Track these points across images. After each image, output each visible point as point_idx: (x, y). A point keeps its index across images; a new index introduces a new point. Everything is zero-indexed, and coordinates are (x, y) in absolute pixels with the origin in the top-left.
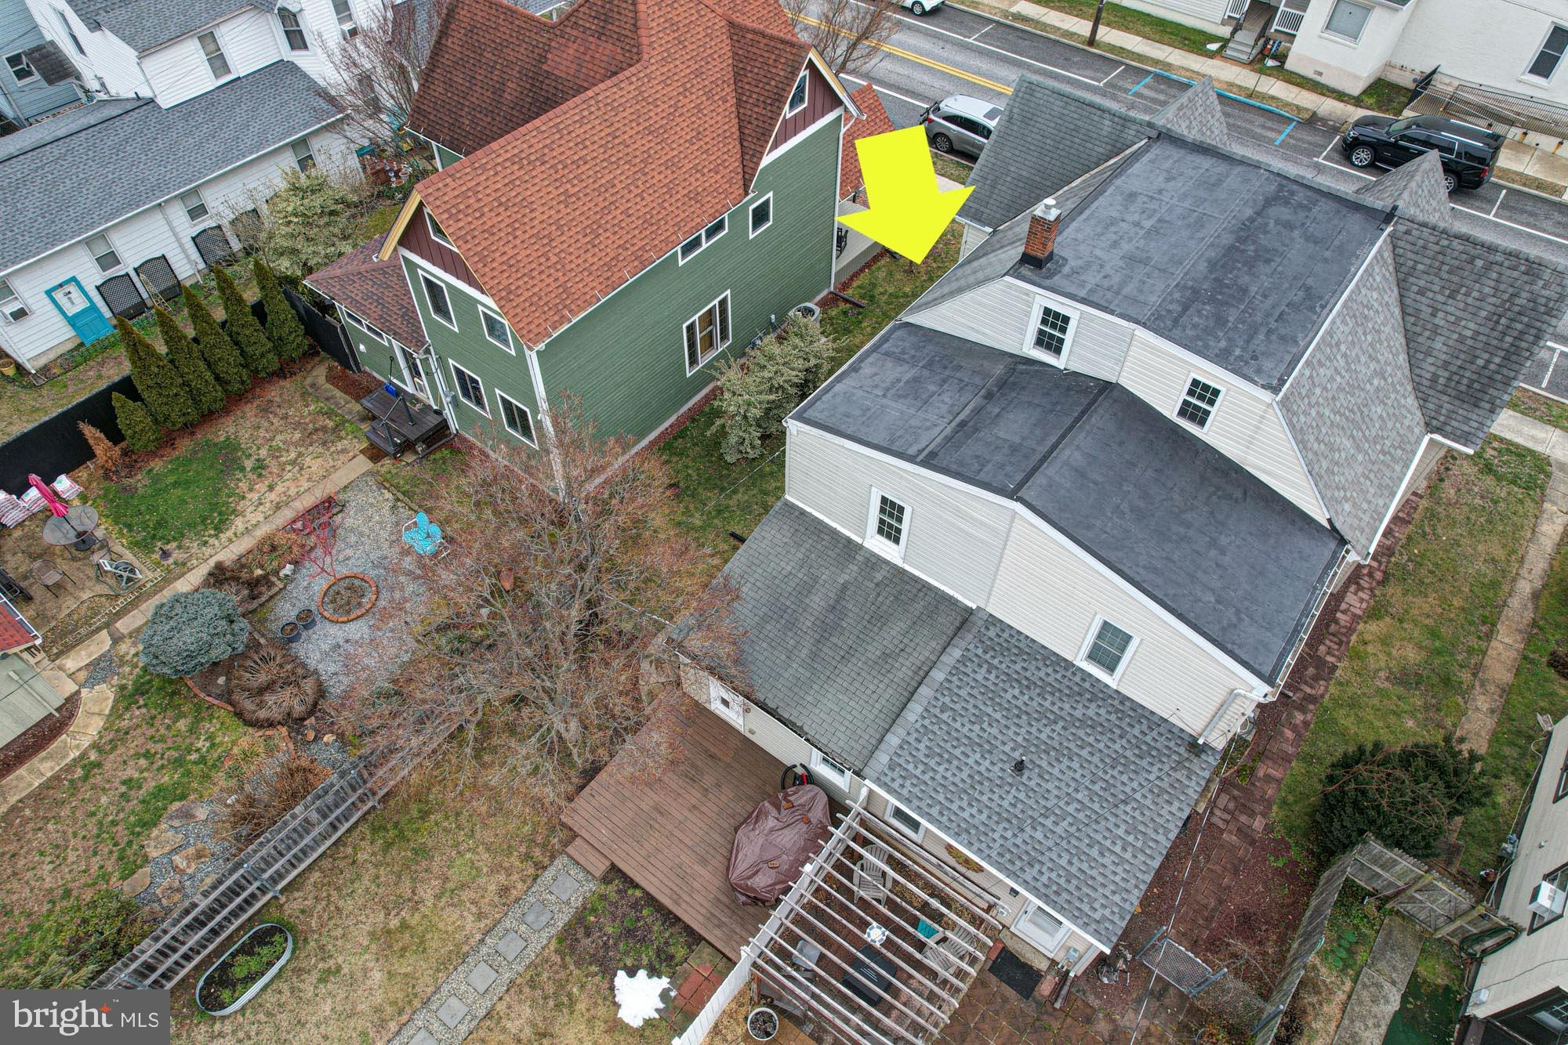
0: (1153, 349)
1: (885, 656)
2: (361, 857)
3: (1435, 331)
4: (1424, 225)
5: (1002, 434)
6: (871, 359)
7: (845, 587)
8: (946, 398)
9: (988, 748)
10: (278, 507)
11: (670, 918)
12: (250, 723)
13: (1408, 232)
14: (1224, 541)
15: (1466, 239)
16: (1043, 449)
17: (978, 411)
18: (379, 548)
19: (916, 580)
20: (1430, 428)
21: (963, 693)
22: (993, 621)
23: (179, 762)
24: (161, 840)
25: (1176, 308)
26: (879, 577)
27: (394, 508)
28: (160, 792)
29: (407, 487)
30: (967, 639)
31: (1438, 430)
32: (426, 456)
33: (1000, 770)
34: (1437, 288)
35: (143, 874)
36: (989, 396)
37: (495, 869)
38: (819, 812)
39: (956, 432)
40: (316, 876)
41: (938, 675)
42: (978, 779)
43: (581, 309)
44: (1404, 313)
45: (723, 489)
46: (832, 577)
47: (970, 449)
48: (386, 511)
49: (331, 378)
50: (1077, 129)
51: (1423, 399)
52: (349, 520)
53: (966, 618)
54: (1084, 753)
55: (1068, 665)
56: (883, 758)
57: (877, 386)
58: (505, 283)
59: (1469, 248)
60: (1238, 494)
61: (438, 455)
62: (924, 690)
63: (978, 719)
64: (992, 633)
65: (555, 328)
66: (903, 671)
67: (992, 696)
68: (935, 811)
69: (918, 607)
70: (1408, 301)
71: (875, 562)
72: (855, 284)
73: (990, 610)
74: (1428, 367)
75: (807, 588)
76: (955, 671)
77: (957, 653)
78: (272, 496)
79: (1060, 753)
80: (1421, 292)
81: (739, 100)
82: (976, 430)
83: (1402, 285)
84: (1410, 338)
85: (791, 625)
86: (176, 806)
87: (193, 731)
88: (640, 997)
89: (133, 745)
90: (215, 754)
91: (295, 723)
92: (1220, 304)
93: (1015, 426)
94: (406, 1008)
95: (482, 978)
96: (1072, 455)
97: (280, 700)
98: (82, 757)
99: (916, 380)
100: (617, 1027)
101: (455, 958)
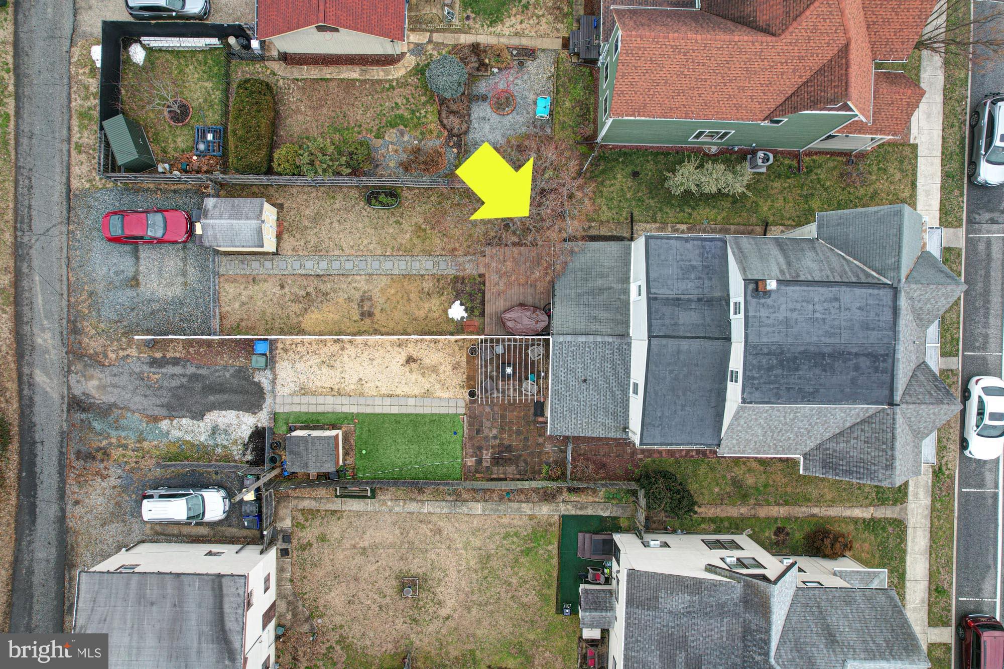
0: (741, 353)
1: (595, 318)
2: (432, 198)
3: (847, 442)
4: (894, 419)
5: (681, 316)
6: (696, 243)
7: (610, 288)
8: (690, 284)
9: (585, 368)
10: (517, 34)
11: (483, 303)
12: (441, 119)
13: (888, 414)
14: (687, 408)
15: (894, 438)
16: (681, 334)
17: (689, 300)
18: (530, 91)
19: (629, 310)
20: (804, 455)
21: (599, 350)
22: (629, 345)
23: (413, 112)
24: (391, 135)
25: (766, 350)
26: (622, 297)
27: (549, 78)
28: (401, 117)
29: (561, 73)
30: (617, 341)
31: (805, 458)
32: (580, 65)
33: (581, 375)
34: (867, 435)
35: (380, 141)
36: (700, 300)
37: (459, 241)
38: (540, 326)
39: (673, 299)
40: (417, 191)
41: (599, 339)
42: (573, 371)
43: (644, 116)
44: (850, 427)
45: (650, 193)
46: (612, 281)
47: (667, 310)
48: (545, 77)
50: (884, 248)
51: (817, 448)
52: (531, 66)
53: (625, 335)
54: (602, 398)
55: (629, 377)
56: (561, 339)
57: (681, 255)
58: (624, 89)
59: (889, 441)
60: (713, 404)
61: (584, 69)
62: (591, 338)
63: (593, 360)
64: (625, 347)
65: (626, 116)
66: (594, 327)
67: (604, 359)
68: (556, 364)
69: (619, 317)
70: (856, 427)
71: (627, 292)
72: (814, 157)
73: (633, 342)
74: (832, 445)
75: (602, 276)
76: (604, 343)
77: (610, 339)
78: (518, 27)
79: (598, 390)
80: (862, 430)
81: (807, 82)
82: (678, 306)
83: (863, 422)
84: (841, 434)
85: (586, 280)
86: (402, 127)
87: (424, 104)
88: (457, 312)
89: (406, 92)
90: (423, 120)
91: (451, 135)
92: (781, 364)
93: (688, 318)
94: (407, 252)
95: (429, 265)
96: (685, 345)
97: (454, 122)
98: (392, 80)
99: (694, 267)
100: (445, 312)
101: (428, 253)
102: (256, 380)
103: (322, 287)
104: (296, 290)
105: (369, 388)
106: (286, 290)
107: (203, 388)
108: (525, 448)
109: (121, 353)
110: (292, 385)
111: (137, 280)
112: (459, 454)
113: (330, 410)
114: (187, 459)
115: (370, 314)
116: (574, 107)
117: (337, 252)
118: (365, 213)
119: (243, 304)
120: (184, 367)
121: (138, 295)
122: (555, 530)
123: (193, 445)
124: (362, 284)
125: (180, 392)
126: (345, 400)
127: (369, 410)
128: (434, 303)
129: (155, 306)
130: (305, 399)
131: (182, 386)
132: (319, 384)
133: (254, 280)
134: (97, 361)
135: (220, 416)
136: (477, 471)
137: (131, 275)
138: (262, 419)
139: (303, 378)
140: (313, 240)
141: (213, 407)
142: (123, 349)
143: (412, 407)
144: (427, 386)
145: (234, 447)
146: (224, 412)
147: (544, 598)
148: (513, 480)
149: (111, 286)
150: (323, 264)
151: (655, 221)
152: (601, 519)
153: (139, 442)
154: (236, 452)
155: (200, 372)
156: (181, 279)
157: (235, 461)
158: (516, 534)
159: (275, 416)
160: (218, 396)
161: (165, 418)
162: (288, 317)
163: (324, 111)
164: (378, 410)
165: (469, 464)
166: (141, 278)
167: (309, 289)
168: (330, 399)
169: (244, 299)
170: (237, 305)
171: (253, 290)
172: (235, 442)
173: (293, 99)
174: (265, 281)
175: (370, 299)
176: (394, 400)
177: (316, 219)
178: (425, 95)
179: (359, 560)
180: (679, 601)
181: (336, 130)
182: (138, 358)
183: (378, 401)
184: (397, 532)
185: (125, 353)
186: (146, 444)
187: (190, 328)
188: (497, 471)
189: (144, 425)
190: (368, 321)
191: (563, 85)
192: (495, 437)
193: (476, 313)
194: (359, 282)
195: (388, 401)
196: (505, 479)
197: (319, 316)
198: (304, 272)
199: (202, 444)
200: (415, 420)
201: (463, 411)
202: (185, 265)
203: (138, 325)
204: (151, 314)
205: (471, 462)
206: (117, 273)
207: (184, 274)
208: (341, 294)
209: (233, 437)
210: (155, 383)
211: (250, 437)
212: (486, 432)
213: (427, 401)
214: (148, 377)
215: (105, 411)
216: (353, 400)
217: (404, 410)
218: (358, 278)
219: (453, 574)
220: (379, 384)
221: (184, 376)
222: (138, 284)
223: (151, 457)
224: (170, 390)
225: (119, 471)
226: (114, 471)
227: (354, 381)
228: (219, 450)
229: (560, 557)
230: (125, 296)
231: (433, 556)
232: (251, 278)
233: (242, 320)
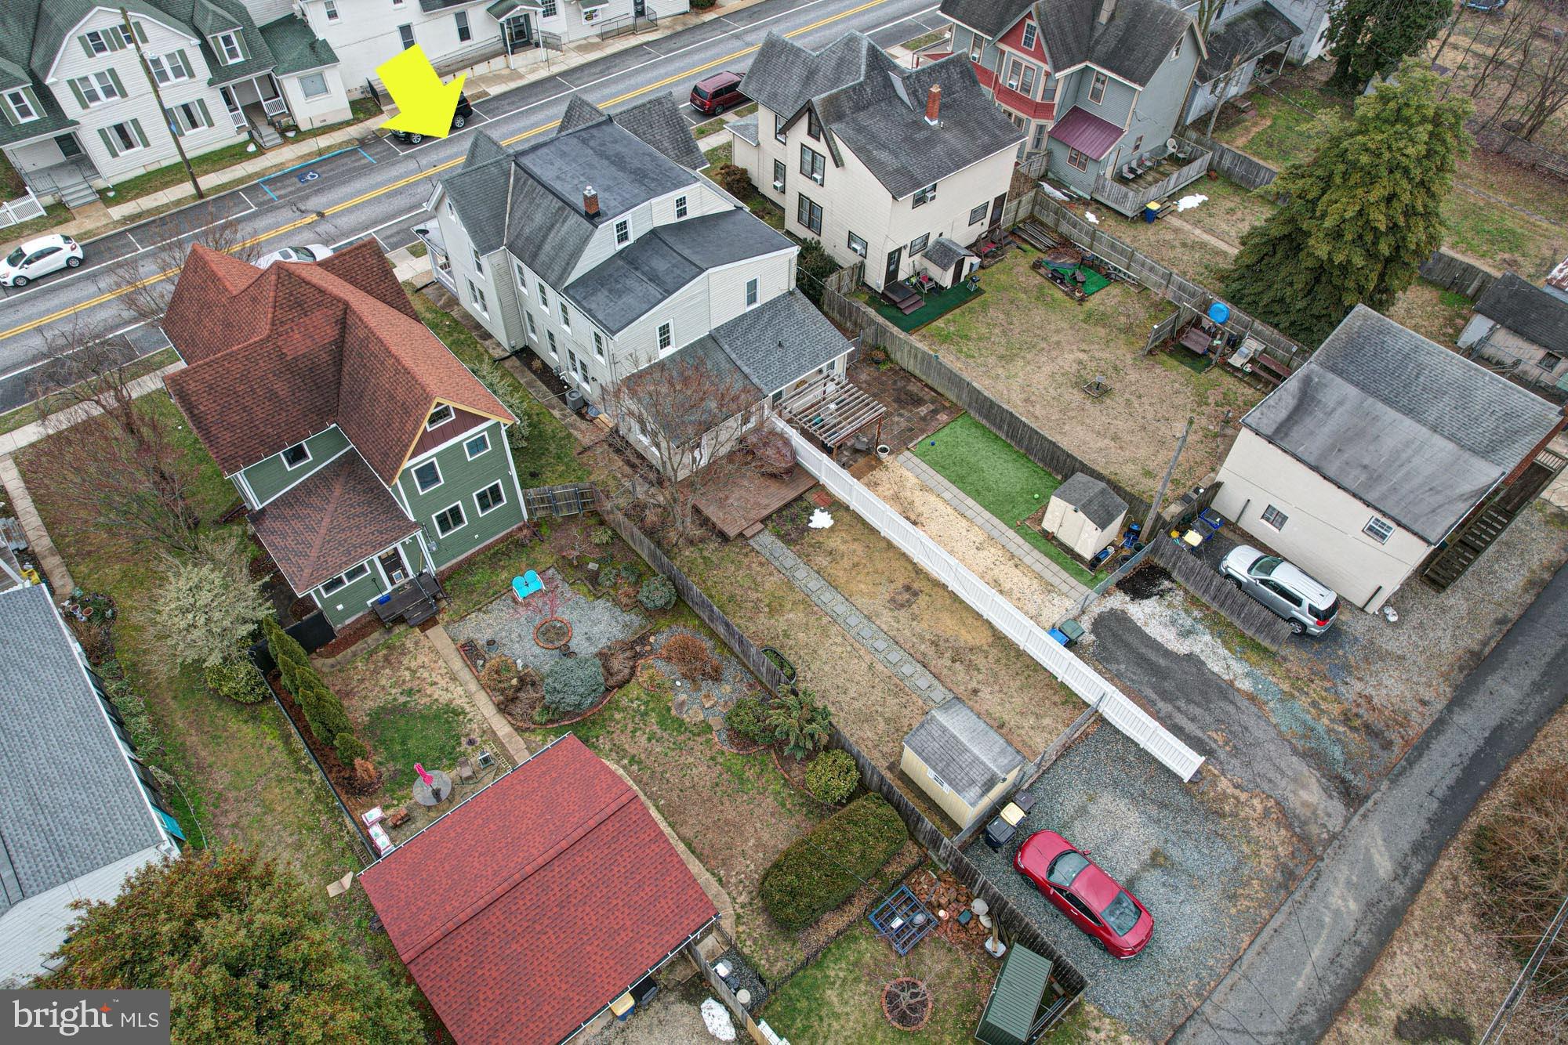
0: (658, 203)
4: (621, 113)
5: (664, 268)
6: (585, 304)
8: (629, 282)
9: (769, 352)
10: (454, 679)
11: (788, 505)
12: (628, 681)
13: (621, 119)
15: (635, 108)
16: (680, 258)
17: (644, 274)
18: (517, 619)
19: (687, 347)
20: (695, 168)
21: (744, 351)
22: (717, 329)
23: (644, 715)
24: (693, 715)
27: (485, 612)
28: (661, 723)
29: (471, 605)
30: (722, 341)
31: (697, 167)
32: (448, 594)
33: (779, 352)
34: (647, 128)
35: (711, 721)
36: (636, 269)
37: (749, 567)
39: (655, 282)
41: (733, 356)
42: (781, 360)
47: (669, 279)
48: (486, 617)
49: (332, 654)
50: (485, 181)
51: (683, 162)
52: (481, 639)
53: (712, 337)
54: (782, 325)
55: (746, 315)
59: (640, 110)
60: (715, 222)
61: (448, 588)
62: (739, 363)
63: (757, 351)
64: (723, 332)
66: (727, 367)
67: (749, 343)
68: (789, 378)
69: (700, 351)
73: (712, 329)
74: (672, 152)
76: (734, 350)
77: (726, 347)
78: (442, 683)
79: (779, 332)
80: (645, 132)
82: (657, 276)
86: (673, 712)
87: (624, 710)
88: (821, 520)
89: (624, 740)
90: (644, 697)
91: (636, 656)
92: (645, 176)
93: (660, 265)
94: (807, 603)
95: (801, 574)
96: (686, 253)
97: (618, 663)
98: (624, 767)
99: (610, 291)
100: (832, 529)
101: (789, 585)
102: (1093, 637)
103: (931, 652)
104: (962, 675)
105: (977, 536)
106: (974, 684)
107: (1165, 679)
108: (885, 391)
109: (1243, 797)
110: (1055, 601)
111: (1153, 859)
112: (947, 430)
113: (1036, 552)
114: (1243, 636)
115: (908, 588)
116: (503, 568)
117: (880, 667)
118: (809, 675)
119: (1037, 716)
120: (1170, 717)
121: (1166, 841)
122: (924, 331)
123: (1224, 643)
124: (886, 619)
125: (1198, 699)
126: (1013, 548)
127: (996, 521)
128: (834, 543)
129: (1154, 811)
130: (1055, 581)
131: (1189, 701)
132: (1026, 580)
133: (1001, 726)
134: (1285, 817)
135: (1169, 641)
136: (945, 408)
137: (1156, 873)
138: (1118, 601)
139: (1038, 598)
140: (892, 701)
141: (1167, 653)
142: (1236, 798)
143: (952, 492)
144: (918, 493)
145: (1176, 603)
146: (1159, 639)
147: (985, 307)
148: (920, 380)
149: (1197, 883)
150: (907, 669)
151: (570, 435)
152: (877, 310)
153: (1293, 696)
154: (1178, 598)
155: (1154, 696)
156: (1093, 809)
157: (1186, 592)
158: (961, 352)
159: (1105, 593)
160: (1154, 658)
161: (1238, 690)
162: (998, 661)
163: (731, 815)
164: (987, 515)
165: (945, 417)
166: (1146, 856)
167: (949, 663)
168: (1028, 560)
169: (1032, 720)
170: (1046, 721)
171: (1012, 720)
172: (1170, 605)
173: (750, 865)
174: (989, 714)
175: (893, 600)
176: (963, 509)
177: (868, 719)
178: (612, 719)
179: (1127, 438)
180: (883, 156)
181: (742, 781)
182: (1223, 773)
183: (979, 521)
184: (1067, 428)
185: (1237, 792)
186: (1286, 687)
187: (1126, 750)
188: (927, 395)
189: (1271, 704)
190: (916, 586)
191: (485, 594)
192: (901, 415)
193: (805, 504)
194: (886, 623)
195: (969, 513)
196: (926, 385)
197: (963, 632)
198: (936, 683)
199: (1212, 634)
200: (959, 481)
201: (907, 453)
202: (1073, 819)
203: (1194, 810)
204: (1166, 806)
205: (943, 417)
206: (1175, 888)
207: (1082, 811)
208: (918, 630)
209: (1169, 613)
210: (1223, 731)
211: (1148, 597)
212: (904, 424)
213: (931, 483)
214: (1227, 744)
215: (1315, 757)
216: (1004, 540)
217: (962, 495)
218: (883, 626)
219: (1047, 369)
220: (964, 533)
221: (1179, 709)
222: (1155, 854)
223: (1288, 670)
224: (1208, 709)
225: (1342, 689)
226: (1350, 695)
227: (986, 553)
228: (1196, 613)
229: (940, 315)
230: (1186, 854)
231: (1051, 390)
232: (1004, 731)
233: (1055, 704)
